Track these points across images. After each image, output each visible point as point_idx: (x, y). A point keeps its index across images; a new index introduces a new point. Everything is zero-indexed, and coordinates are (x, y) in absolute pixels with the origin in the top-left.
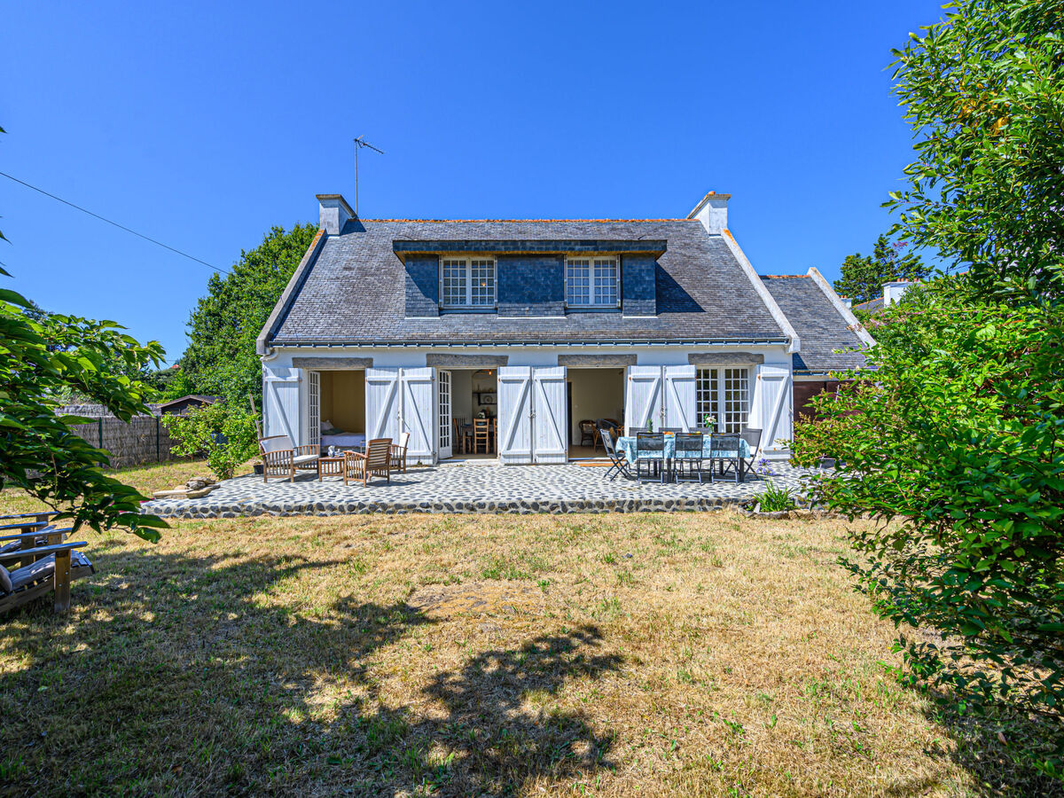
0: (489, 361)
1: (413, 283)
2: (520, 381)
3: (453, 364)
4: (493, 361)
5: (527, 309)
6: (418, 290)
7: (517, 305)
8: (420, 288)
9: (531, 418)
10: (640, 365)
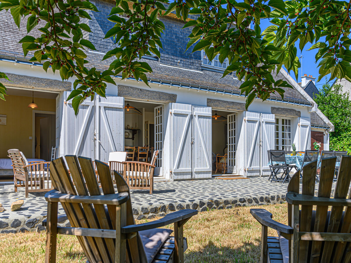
0: (164, 97)
1: (96, 21)
2: (185, 115)
3: (139, 96)
4: (167, 97)
5: (179, 61)
6: (100, 29)
7: (173, 57)
8: (101, 27)
9: (192, 144)
10: (250, 111)
